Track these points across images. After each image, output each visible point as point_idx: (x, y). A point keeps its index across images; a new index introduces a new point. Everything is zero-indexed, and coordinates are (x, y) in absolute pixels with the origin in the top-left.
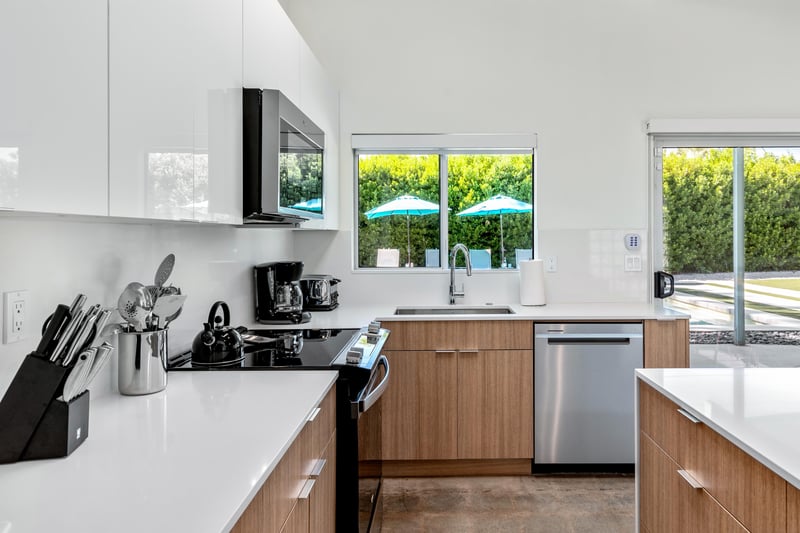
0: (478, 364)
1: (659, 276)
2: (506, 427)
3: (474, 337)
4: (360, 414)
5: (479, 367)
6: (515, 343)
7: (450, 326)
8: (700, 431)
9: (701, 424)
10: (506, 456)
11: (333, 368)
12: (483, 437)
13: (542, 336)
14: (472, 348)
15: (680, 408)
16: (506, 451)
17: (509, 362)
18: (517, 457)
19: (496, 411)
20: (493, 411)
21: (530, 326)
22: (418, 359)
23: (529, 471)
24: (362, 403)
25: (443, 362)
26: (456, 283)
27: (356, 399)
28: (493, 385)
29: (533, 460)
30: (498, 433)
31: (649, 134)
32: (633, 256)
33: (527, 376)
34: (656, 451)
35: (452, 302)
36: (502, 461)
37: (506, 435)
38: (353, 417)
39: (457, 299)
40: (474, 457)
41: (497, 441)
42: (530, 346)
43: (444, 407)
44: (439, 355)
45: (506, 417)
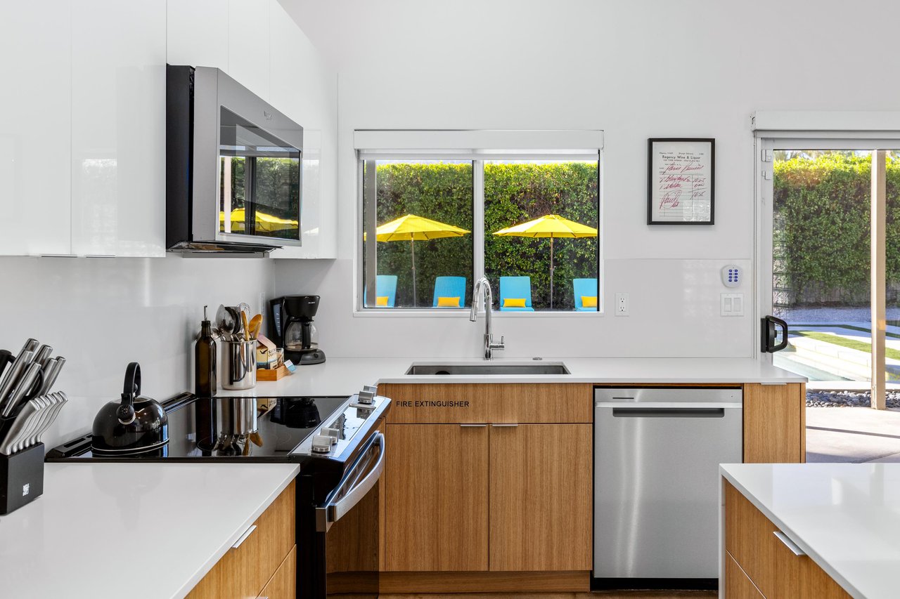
0: (517, 442)
1: (767, 323)
2: (555, 528)
3: (512, 405)
4: (328, 526)
5: (519, 446)
6: (568, 414)
7: (480, 390)
8: (804, 567)
9: (805, 558)
10: (555, 568)
11: (292, 459)
12: (524, 541)
13: (606, 404)
14: (510, 420)
15: (777, 529)
16: (555, 561)
17: (560, 440)
18: (570, 568)
19: (542, 506)
20: (538, 506)
21: (589, 390)
22: (436, 435)
23: (587, 587)
24: (332, 509)
25: (470, 439)
26: (493, 331)
27: (323, 503)
28: (537, 471)
29: (592, 572)
30: (544, 536)
31: (756, 131)
32: (732, 296)
33: (585, 460)
34: (745, 585)
35: (488, 356)
36: (550, 574)
37: (555, 540)
38: (319, 529)
39: (494, 352)
40: (512, 569)
41: (544, 547)
42: (588, 418)
43: (471, 501)
44: (465, 429)
45: (555, 516)
